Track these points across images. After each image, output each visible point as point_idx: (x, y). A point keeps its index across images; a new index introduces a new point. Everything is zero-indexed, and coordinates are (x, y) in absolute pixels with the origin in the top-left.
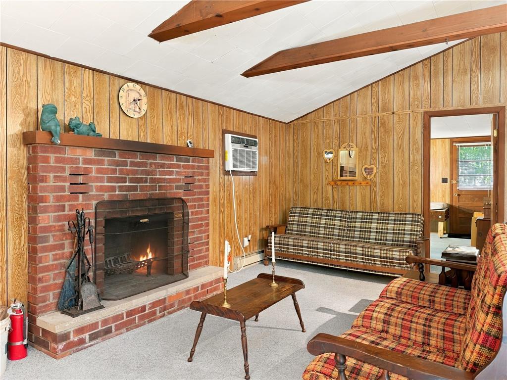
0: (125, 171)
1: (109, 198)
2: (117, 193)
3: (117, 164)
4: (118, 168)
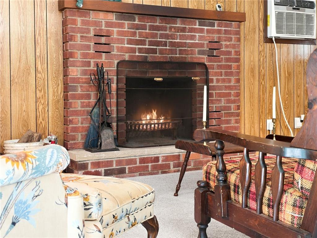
0: (144, 34)
1: (129, 58)
2: (137, 54)
3: (137, 27)
4: (137, 31)
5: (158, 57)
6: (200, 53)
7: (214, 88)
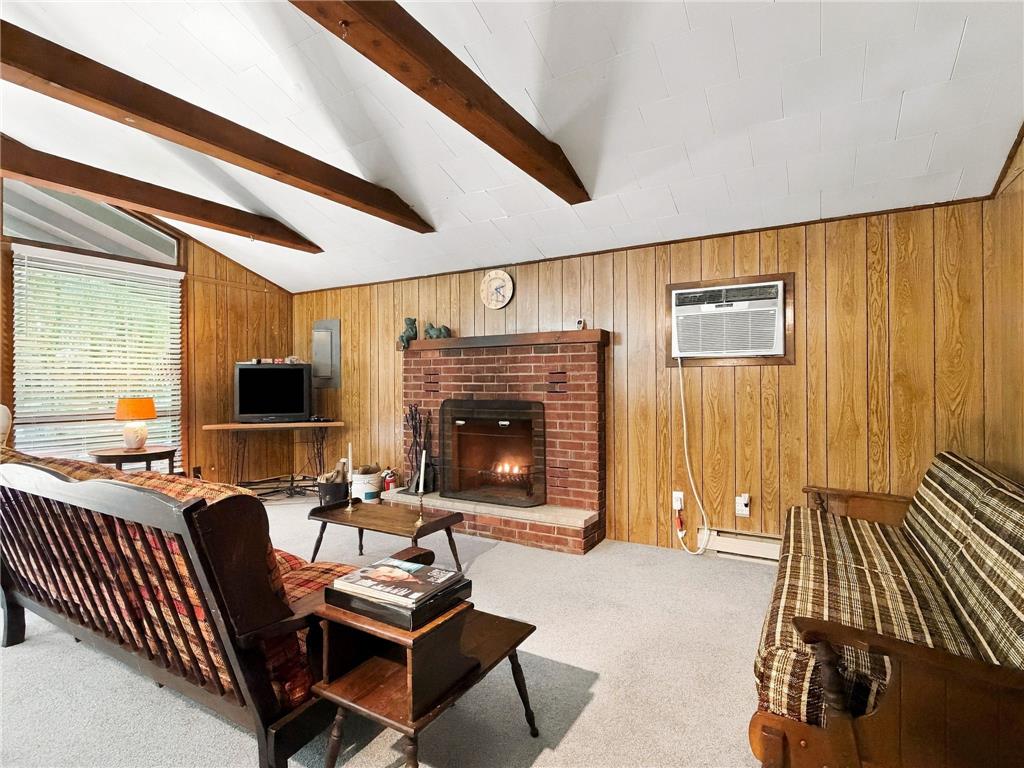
0: (469, 370)
1: (454, 397)
2: (463, 392)
3: (463, 362)
4: (463, 366)
5: (484, 395)
6: (536, 388)
7: (556, 435)
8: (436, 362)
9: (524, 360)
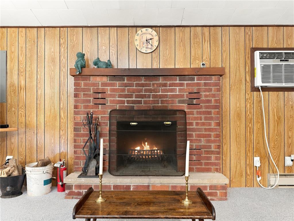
0: (131, 90)
2: (126, 104)
3: (126, 85)
4: (126, 88)
5: (143, 106)
6: (180, 102)
7: (193, 130)
8: (104, 84)
9: (171, 85)
